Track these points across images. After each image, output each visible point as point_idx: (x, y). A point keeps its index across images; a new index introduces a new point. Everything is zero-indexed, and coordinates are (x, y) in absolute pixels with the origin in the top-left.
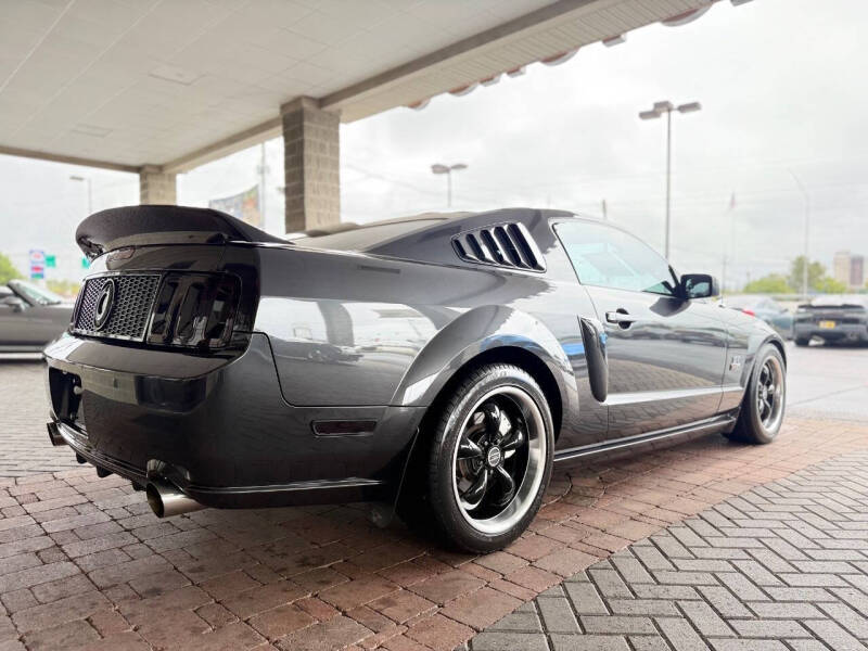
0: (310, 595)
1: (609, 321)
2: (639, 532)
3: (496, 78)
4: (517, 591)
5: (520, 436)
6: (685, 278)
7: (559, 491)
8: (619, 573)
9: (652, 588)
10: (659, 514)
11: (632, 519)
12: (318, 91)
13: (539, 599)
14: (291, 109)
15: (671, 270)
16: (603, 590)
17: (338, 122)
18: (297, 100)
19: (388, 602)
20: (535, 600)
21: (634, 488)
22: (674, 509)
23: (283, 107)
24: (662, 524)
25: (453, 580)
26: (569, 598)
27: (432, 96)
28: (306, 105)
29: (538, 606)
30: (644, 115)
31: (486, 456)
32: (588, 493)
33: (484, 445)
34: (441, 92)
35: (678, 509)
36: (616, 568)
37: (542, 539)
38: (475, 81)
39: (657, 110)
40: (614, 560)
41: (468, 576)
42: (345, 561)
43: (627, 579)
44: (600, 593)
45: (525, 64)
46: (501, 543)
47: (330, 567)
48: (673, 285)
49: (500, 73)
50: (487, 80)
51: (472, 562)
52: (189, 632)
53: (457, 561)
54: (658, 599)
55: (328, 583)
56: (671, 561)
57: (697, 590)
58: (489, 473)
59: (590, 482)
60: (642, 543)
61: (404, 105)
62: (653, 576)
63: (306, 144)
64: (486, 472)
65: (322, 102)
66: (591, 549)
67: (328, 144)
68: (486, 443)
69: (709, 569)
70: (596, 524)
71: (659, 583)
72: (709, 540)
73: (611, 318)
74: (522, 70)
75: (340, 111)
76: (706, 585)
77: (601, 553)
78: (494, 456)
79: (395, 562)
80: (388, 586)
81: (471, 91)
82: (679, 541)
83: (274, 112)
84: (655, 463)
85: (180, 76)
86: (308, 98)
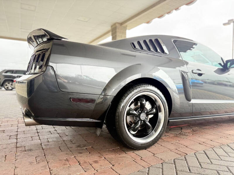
0: (73, 156)
1: (193, 73)
2: (200, 148)
3: (171, 12)
4: (144, 164)
5: (154, 110)
6: (227, 62)
7: (176, 133)
8: (187, 162)
9: (198, 169)
10: (212, 143)
11: (199, 143)
12: (120, 21)
13: (150, 168)
14: (114, 27)
15: (222, 59)
16: (177, 167)
17: (126, 29)
18: (115, 24)
19: (96, 162)
20: (149, 168)
21: (204, 134)
22: (218, 141)
23: (112, 26)
24: (211, 146)
25: (123, 157)
26: (162, 169)
27: (153, 19)
28: (117, 25)
29: (149, 171)
30: (224, 24)
31: (140, 116)
32: (186, 134)
33: (139, 112)
34: (156, 18)
35: (219, 142)
36: (186, 160)
37: (162, 147)
38: (165, 14)
39: (229, 22)
40: (186, 157)
41: (129, 156)
42: (92, 147)
43: (189, 165)
44: (176, 168)
45: (180, 6)
46: (145, 147)
47: (86, 149)
48: (223, 64)
49: (172, 10)
50: (169, 13)
51: (133, 152)
52: (29, 163)
53: (128, 151)
54: (200, 174)
55: (81, 153)
56: (210, 160)
57: (218, 172)
58: (141, 122)
59: (189, 131)
60: (200, 152)
61: (145, 23)
62: (200, 165)
63: (117, 36)
64: (140, 121)
65: (121, 24)
66: (179, 152)
67: (123, 36)
68: (140, 112)
69: (226, 165)
70: (185, 144)
71: (202, 168)
72: (229, 154)
73: (194, 72)
74: (179, 8)
75: (127, 26)
76: (222, 171)
77: (182, 154)
78: (143, 116)
79: (107, 149)
80: (100, 157)
81: (164, 16)
82: (216, 153)
83: (109, 28)
84: (215, 126)
85: (85, 19)
86: (118, 23)
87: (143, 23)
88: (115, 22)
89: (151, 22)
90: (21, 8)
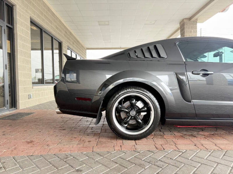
1: (193, 74)
5: (146, 109)
12: (188, 16)
14: (182, 23)
17: (197, 23)
18: (183, 20)
23: (180, 23)
28: (185, 21)
61: (219, 12)
63: (185, 32)
64: (130, 117)
65: (190, 19)
68: (130, 109)
75: (197, 19)
78: (132, 113)
80: (96, 139)
85: (151, 22)
86: (186, 19)
87: (217, 12)
88: (182, 18)
89: (227, 10)
90: (100, 25)
